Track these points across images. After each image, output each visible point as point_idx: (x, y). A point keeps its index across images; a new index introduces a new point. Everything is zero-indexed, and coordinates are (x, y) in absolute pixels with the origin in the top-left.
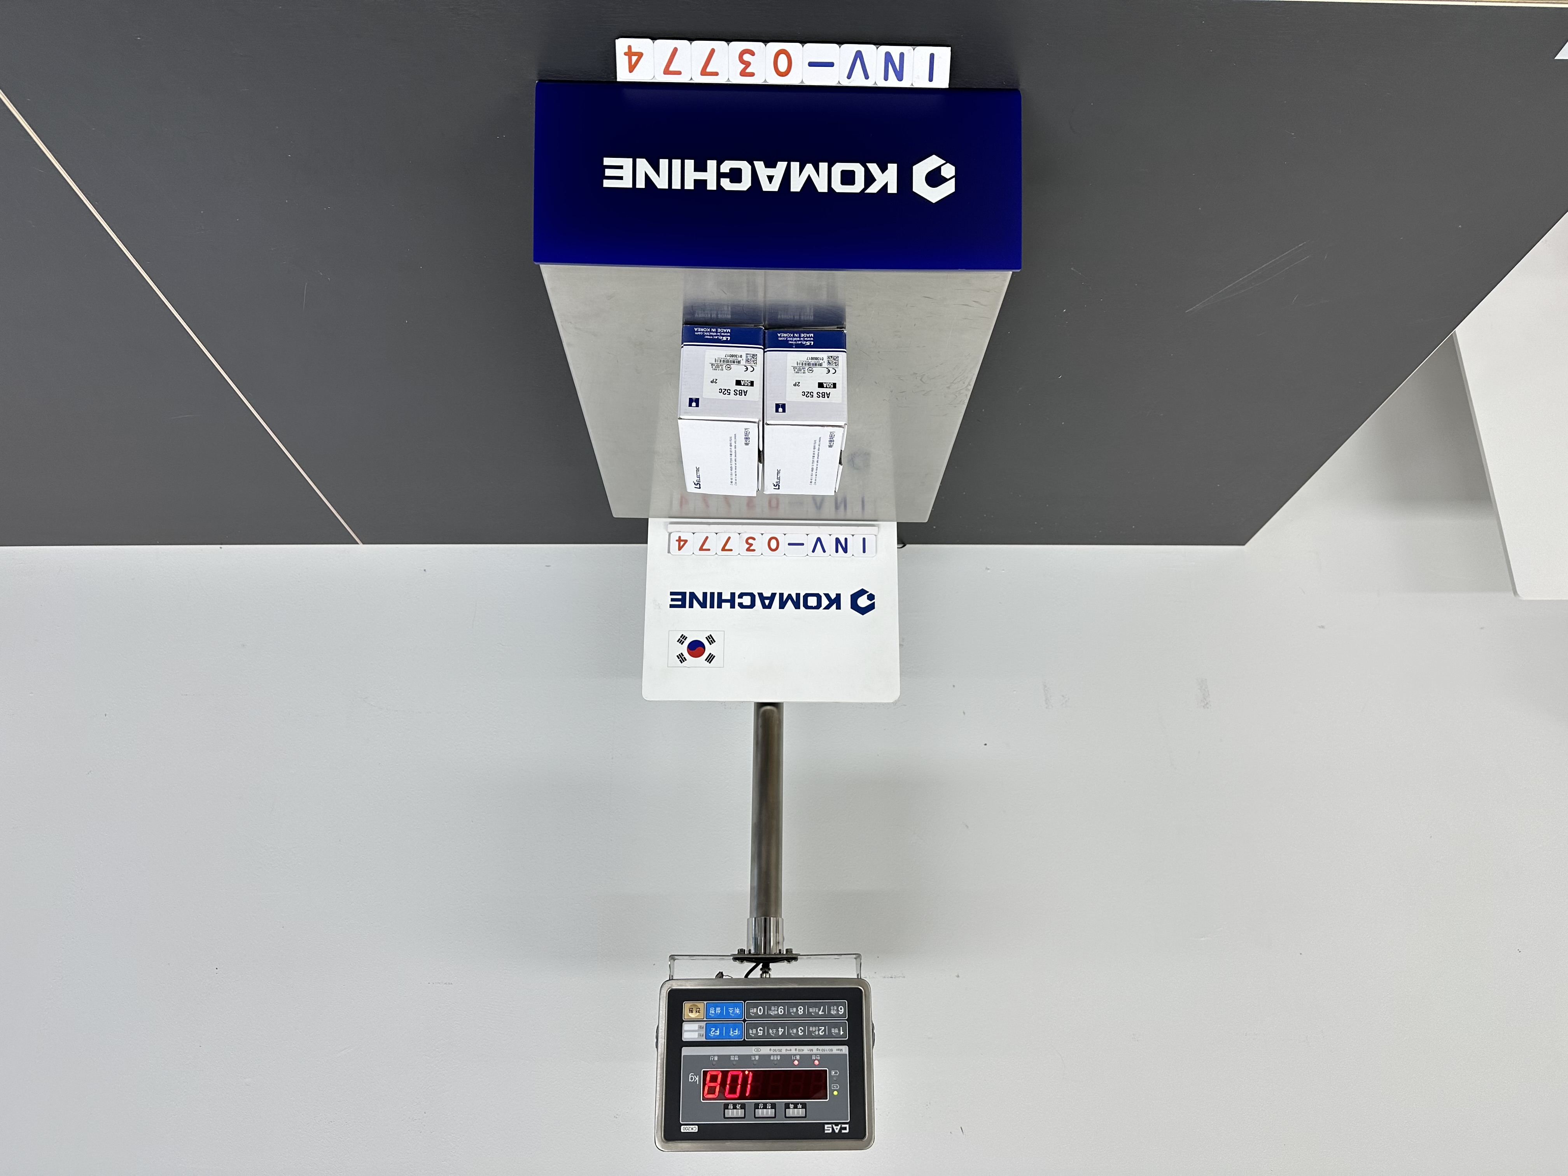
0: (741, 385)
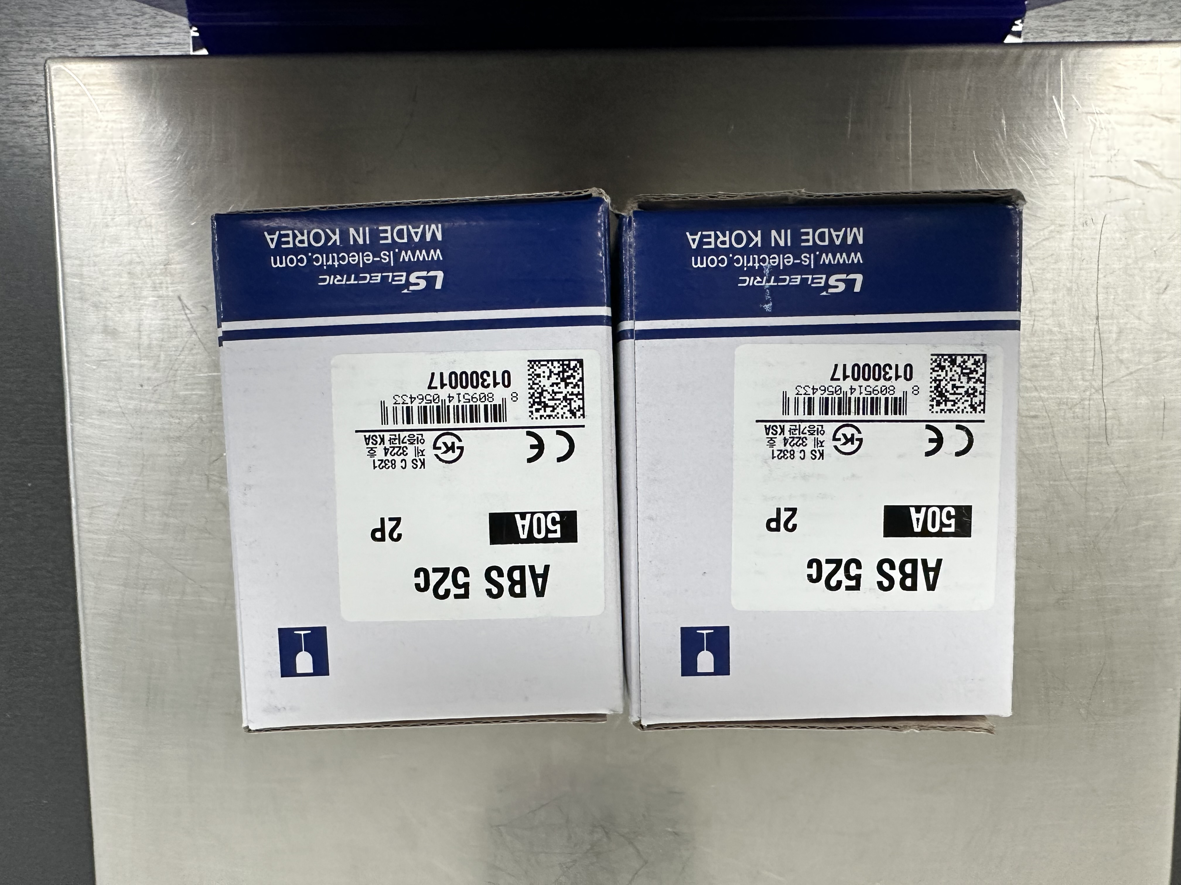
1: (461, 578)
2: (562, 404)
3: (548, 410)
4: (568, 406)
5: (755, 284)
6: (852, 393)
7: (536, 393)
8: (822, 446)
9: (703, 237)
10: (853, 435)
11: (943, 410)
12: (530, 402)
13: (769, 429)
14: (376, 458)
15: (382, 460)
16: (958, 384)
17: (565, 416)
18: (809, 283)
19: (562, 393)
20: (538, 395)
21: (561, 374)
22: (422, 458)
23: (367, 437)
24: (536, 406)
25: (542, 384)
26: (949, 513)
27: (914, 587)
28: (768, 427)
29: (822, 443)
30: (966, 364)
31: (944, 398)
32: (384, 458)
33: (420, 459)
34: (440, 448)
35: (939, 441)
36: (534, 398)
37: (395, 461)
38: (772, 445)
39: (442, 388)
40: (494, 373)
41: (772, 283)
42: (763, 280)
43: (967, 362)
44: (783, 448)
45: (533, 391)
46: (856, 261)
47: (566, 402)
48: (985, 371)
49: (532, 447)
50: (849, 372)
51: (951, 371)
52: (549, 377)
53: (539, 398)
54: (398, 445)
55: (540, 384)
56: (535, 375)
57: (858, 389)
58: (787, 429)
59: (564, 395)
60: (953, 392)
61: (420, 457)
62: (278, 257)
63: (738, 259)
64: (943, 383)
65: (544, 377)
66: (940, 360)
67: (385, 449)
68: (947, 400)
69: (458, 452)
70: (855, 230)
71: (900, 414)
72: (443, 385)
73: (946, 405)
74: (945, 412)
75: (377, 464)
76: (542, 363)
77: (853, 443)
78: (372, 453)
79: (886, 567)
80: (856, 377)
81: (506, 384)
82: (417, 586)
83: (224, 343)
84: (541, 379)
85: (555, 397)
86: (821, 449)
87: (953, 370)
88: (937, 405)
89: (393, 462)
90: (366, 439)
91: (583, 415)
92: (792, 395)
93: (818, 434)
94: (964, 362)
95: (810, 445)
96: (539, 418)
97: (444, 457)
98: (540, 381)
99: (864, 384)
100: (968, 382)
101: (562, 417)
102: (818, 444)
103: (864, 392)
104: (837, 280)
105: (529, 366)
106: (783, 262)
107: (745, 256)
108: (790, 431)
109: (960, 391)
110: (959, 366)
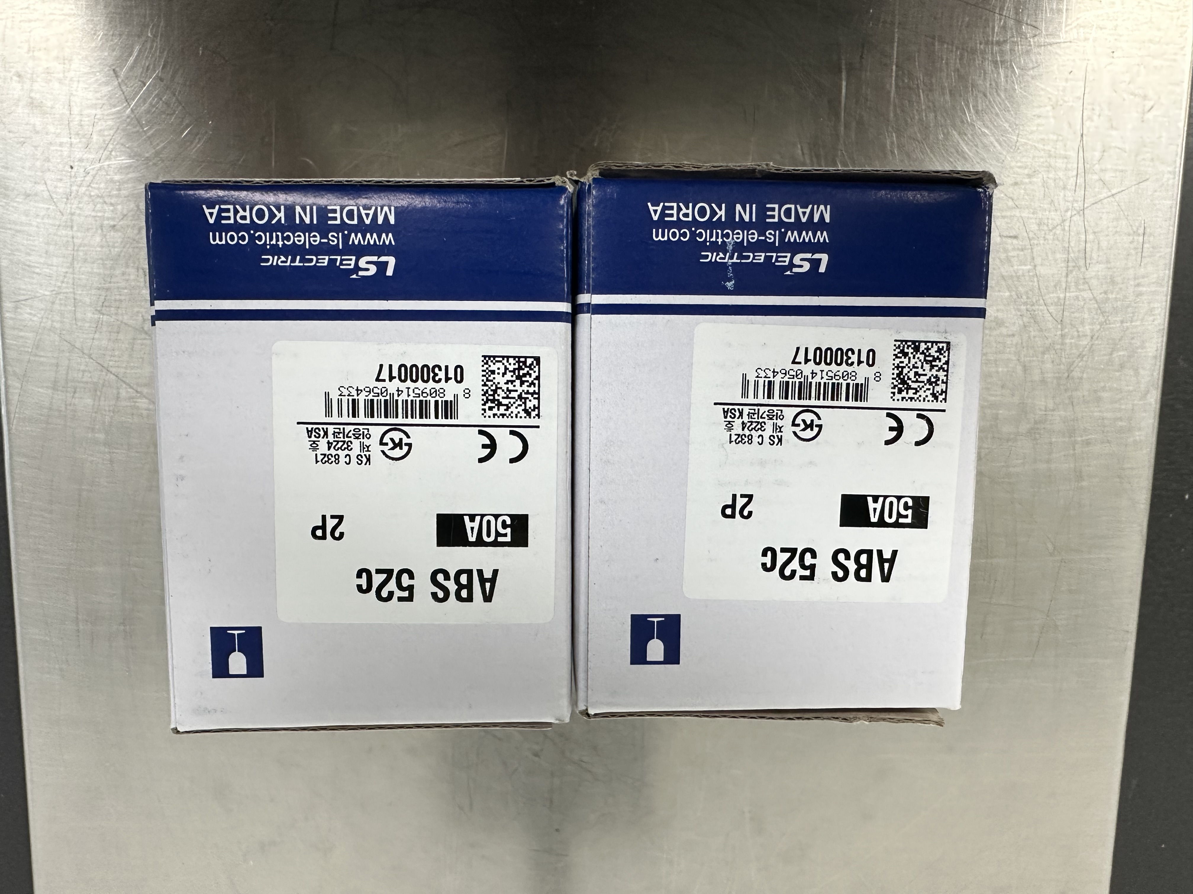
0: (466, 543)
1: (406, 581)
2: (517, 403)
3: (502, 408)
4: (523, 405)
5: (718, 260)
6: (813, 378)
7: (489, 390)
8: (780, 431)
9: (665, 208)
10: (812, 421)
11: (905, 398)
12: (483, 400)
13: (727, 412)
14: (319, 452)
15: (325, 455)
16: (920, 371)
17: (519, 415)
18: (773, 261)
19: (516, 391)
20: (492, 393)
21: (517, 371)
22: (367, 454)
23: (310, 429)
24: (489, 404)
25: (496, 381)
26: (906, 503)
27: (868, 579)
28: (726, 410)
29: (780, 428)
30: (930, 351)
31: (905, 386)
32: (328, 453)
33: (365, 455)
34: (386, 444)
35: (899, 429)
36: (487, 395)
37: (339, 456)
38: (730, 429)
39: (390, 380)
40: (447, 367)
41: (735, 260)
42: (725, 256)
43: (930, 349)
44: (741, 433)
45: (487, 388)
46: (822, 240)
47: (521, 401)
48: (949, 359)
49: (484, 446)
50: (811, 356)
51: (914, 358)
52: (504, 374)
53: (493, 395)
54: (342, 439)
55: (494, 381)
56: (489, 371)
57: (819, 373)
58: (745, 413)
59: (518, 393)
60: (915, 379)
61: (365, 453)
62: (217, 234)
63: (701, 233)
64: (905, 371)
65: (499, 374)
66: (904, 347)
67: (328, 443)
68: (909, 388)
69: (406, 449)
70: (822, 207)
71: (861, 401)
72: (391, 378)
73: (907, 393)
74: (907, 400)
75: (319, 459)
76: (497, 359)
77: (812, 430)
78: (314, 446)
79: (841, 557)
80: (818, 361)
81: (459, 379)
82: (359, 587)
83: (156, 322)
84: (496, 376)
85: (510, 396)
86: (780, 434)
87: (916, 357)
88: (898, 393)
89: (337, 457)
90: (308, 431)
91: (538, 415)
92: (751, 378)
93: (777, 419)
94: (928, 349)
95: (769, 430)
96: (492, 416)
97: (390, 453)
98: (494, 378)
99: (826, 368)
100: (931, 370)
101: (516, 417)
102: (777, 429)
103: (826, 377)
104: (802, 260)
105: (483, 361)
106: (747, 237)
107: (708, 231)
108: (748, 415)
109: (922, 378)
110: (923, 353)
